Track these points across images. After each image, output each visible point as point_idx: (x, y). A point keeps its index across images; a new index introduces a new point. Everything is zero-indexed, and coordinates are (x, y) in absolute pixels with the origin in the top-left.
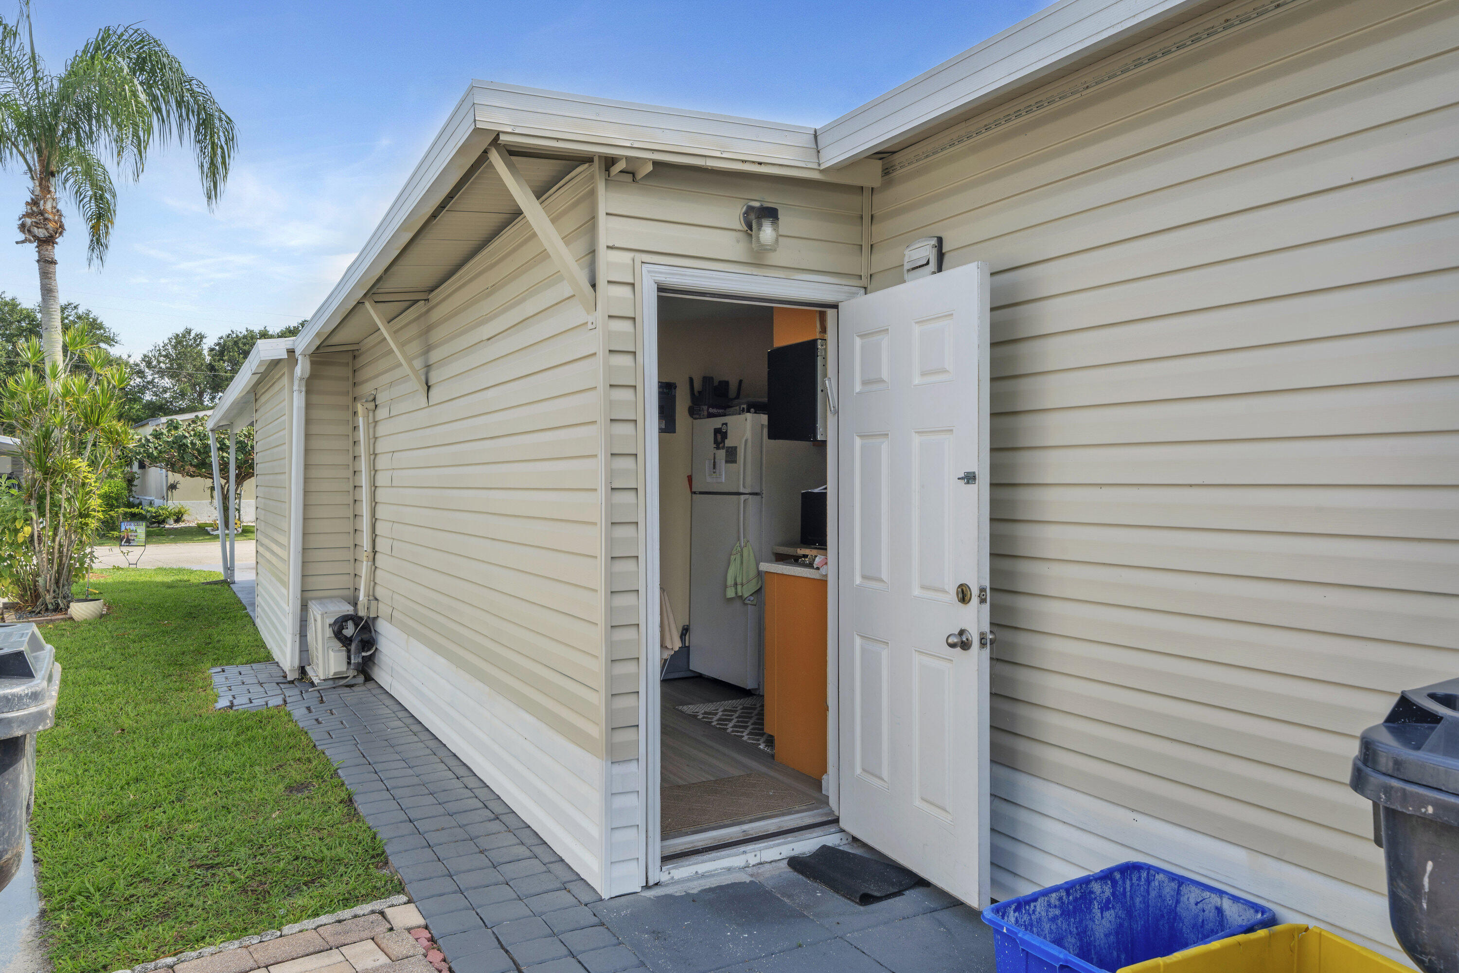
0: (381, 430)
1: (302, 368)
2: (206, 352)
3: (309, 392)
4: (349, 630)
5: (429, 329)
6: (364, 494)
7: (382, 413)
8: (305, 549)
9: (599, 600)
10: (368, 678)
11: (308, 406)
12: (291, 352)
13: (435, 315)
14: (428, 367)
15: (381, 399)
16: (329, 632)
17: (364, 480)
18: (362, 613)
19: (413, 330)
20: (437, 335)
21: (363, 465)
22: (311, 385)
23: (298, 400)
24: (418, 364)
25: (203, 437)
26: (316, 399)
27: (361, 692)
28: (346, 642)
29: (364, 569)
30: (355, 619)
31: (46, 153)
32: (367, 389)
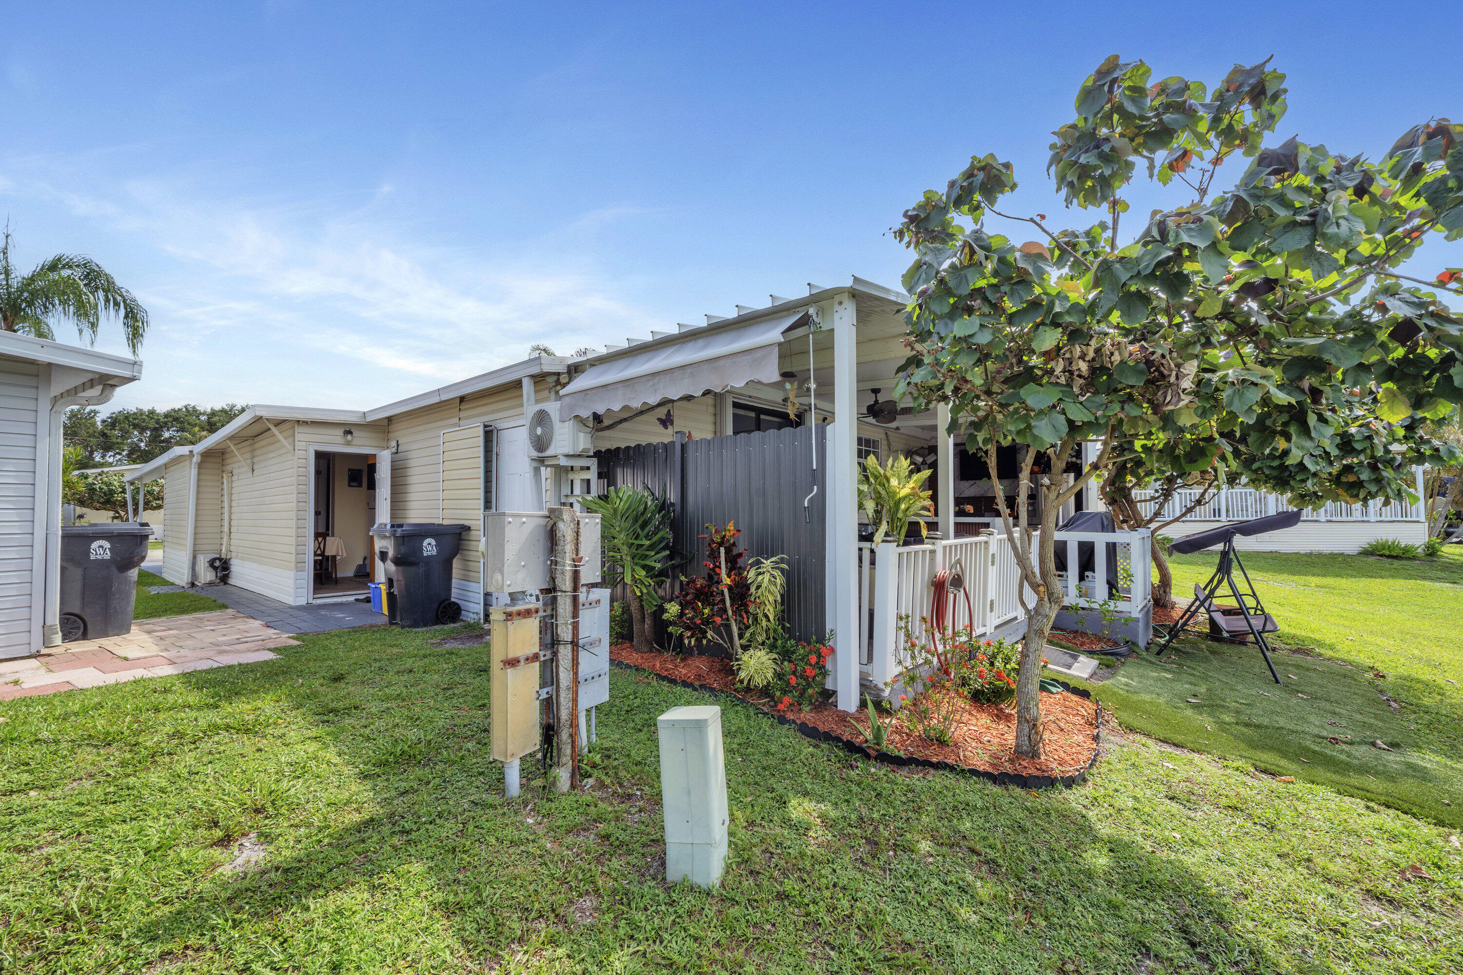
0: (234, 485)
1: (196, 459)
2: (99, 423)
3: (199, 468)
4: (217, 564)
5: (254, 450)
6: (226, 510)
7: (235, 478)
8: (195, 534)
9: (294, 530)
10: (226, 583)
11: (199, 474)
12: (191, 452)
13: (256, 446)
14: (253, 463)
15: (235, 472)
16: (207, 565)
17: (226, 505)
18: (223, 556)
19: (248, 449)
20: (257, 452)
21: (226, 498)
22: (200, 466)
23: (194, 472)
24: (249, 462)
25: (109, 484)
26: (202, 471)
27: (222, 587)
28: (215, 568)
29: (225, 541)
30: (220, 559)
31: (10, 319)
32: (229, 468)
